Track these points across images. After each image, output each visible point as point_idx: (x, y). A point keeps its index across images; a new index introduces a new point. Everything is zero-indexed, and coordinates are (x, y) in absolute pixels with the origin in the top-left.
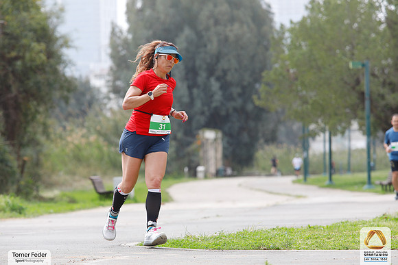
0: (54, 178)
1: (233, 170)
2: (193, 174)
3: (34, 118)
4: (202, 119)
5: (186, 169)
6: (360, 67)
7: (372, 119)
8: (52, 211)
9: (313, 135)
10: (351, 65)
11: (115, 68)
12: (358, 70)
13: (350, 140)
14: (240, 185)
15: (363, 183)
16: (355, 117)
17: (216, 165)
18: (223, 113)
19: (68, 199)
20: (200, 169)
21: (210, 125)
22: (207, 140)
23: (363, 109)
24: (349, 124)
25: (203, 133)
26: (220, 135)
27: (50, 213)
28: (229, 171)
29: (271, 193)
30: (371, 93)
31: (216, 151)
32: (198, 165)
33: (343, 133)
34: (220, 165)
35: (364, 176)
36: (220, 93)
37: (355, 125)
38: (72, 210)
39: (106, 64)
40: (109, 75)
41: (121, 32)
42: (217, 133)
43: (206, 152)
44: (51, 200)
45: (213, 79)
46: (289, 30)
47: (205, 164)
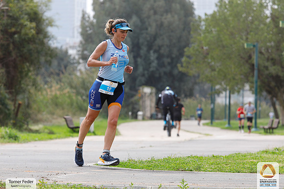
0: (40, 116)
2: (135, 117)
3: (27, 75)
4: (143, 79)
5: (130, 113)
6: (252, 47)
7: (259, 83)
8: (37, 139)
9: (218, 93)
10: (246, 46)
11: (84, 42)
12: (251, 49)
13: (243, 97)
16: (248, 81)
17: (151, 111)
18: (157, 75)
19: (48, 131)
20: (140, 113)
21: (148, 83)
22: (145, 93)
23: (253, 76)
24: (243, 86)
25: (143, 89)
26: (154, 90)
27: (36, 140)
28: (160, 116)
29: (188, 131)
30: (259, 65)
31: (151, 100)
32: (139, 111)
33: (239, 92)
34: (153, 111)
36: (156, 62)
37: (247, 87)
38: (51, 139)
39: (78, 39)
40: (79, 46)
41: (89, 17)
42: (152, 89)
43: (144, 102)
44: (37, 132)
45: (152, 52)
46: (204, 20)
47: (144, 110)
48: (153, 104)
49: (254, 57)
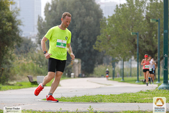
1: (85, 75)
2: (69, 76)
3: (6, 52)
13: (131, 64)
16: (133, 54)
20: (72, 74)
22: (75, 63)
23: (136, 51)
27: (11, 89)
30: (139, 45)
33: (128, 60)
34: (80, 73)
36: (81, 44)
37: (133, 58)
39: (36, 32)
42: (79, 60)
45: (78, 39)
47: (74, 72)
48: (80, 69)
49: (137, 40)
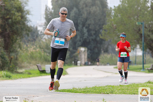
0: (23, 65)
1: (91, 63)
2: (76, 64)
3: (15, 41)
4: (80, 43)
5: (73, 62)
7: (145, 44)
8: (22, 77)
10: (137, 24)
11: (47, 23)
12: (140, 25)
13: (136, 52)
14: (94, 69)
15: (141, 69)
16: (138, 43)
17: (85, 61)
18: (88, 41)
19: (28, 73)
20: (79, 62)
21: (83, 45)
22: (81, 51)
23: (141, 40)
24: (136, 46)
25: (80, 48)
26: (86, 49)
28: (90, 63)
29: (106, 72)
30: (144, 34)
31: (85, 55)
32: (78, 61)
33: (133, 49)
34: (86, 61)
35: (141, 66)
36: (87, 33)
37: (138, 46)
38: (29, 77)
39: (44, 21)
40: (44, 25)
41: (49, 9)
42: (85, 49)
43: (81, 56)
44: (21, 73)
45: (84, 28)
46: (113, 10)
47: (81, 60)
48: (86, 57)
49: (142, 30)
